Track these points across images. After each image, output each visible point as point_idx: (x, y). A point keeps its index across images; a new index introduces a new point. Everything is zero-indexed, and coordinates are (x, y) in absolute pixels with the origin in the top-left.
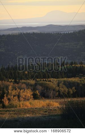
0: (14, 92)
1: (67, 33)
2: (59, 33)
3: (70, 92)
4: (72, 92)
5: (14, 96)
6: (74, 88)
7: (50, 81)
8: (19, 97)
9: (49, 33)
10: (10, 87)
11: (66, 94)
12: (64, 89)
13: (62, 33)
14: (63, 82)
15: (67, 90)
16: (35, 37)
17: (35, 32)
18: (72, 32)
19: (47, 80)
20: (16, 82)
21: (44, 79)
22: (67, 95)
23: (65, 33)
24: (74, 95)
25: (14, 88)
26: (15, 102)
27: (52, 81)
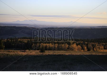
0: (98, 47)
5: (98, 48)
8: (99, 48)
10: (97, 45)
20: (99, 43)
25: (98, 45)
26: (98, 50)
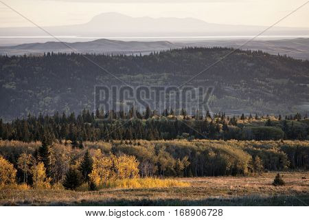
1: (139, 55)
2: (122, 56)
3: (179, 166)
4: (182, 167)
6: (186, 158)
7: (139, 144)
9: (103, 56)
11: (173, 169)
12: (168, 161)
13: (128, 55)
14: (164, 147)
15: (174, 161)
16: (76, 62)
17: (75, 53)
18: (148, 54)
19: (132, 141)
21: (128, 141)
22: (175, 172)
23: (135, 55)
24: (186, 173)
27: (142, 144)
